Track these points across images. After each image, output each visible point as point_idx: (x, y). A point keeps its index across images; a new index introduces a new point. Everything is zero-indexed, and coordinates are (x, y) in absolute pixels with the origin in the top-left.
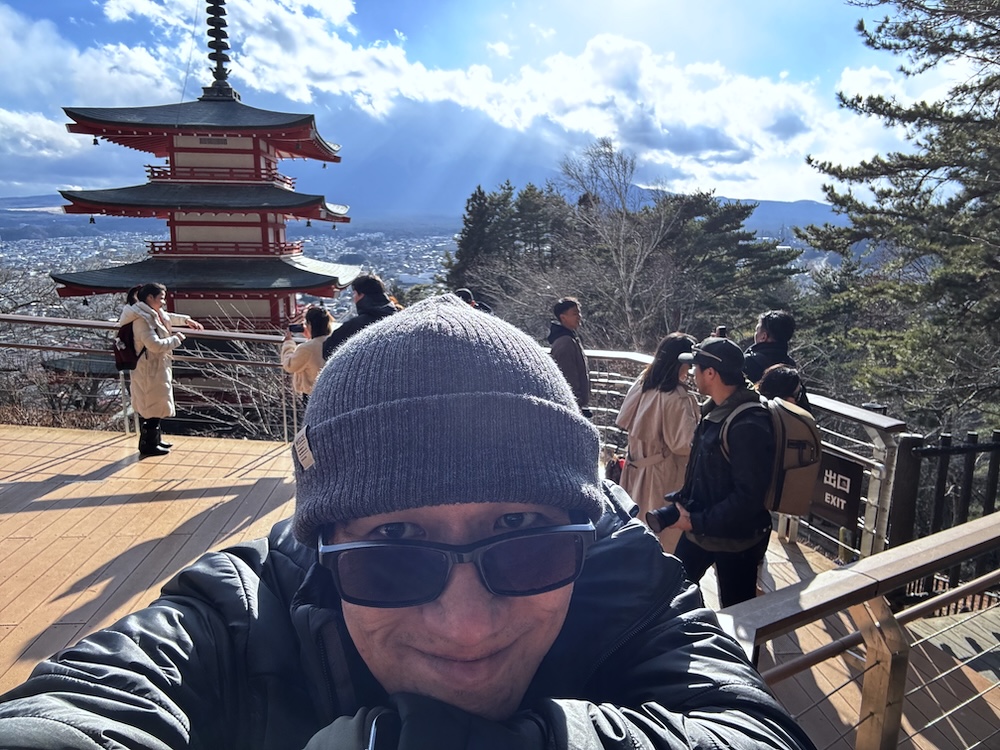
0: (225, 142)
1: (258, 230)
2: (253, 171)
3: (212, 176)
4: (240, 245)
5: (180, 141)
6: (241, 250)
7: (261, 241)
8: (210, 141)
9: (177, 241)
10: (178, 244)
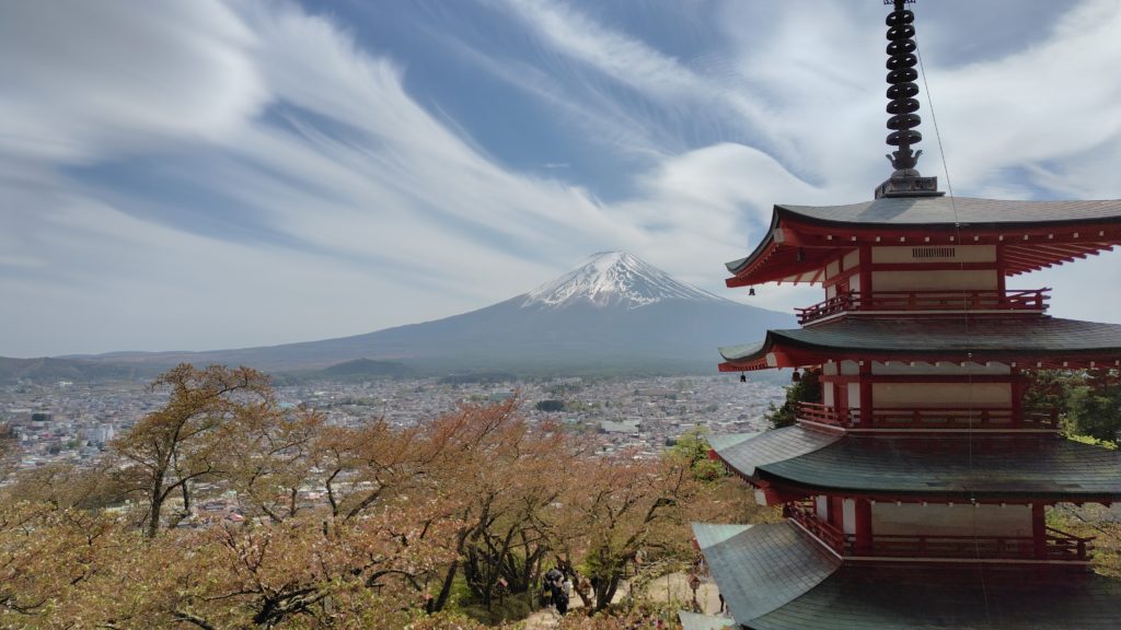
0: (953, 253)
1: (1008, 385)
2: (995, 295)
3: (943, 304)
4: (991, 413)
6: (991, 421)
7: (1010, 405)
8: (929, 254)
9: (875, 406)
10: (876, 413)
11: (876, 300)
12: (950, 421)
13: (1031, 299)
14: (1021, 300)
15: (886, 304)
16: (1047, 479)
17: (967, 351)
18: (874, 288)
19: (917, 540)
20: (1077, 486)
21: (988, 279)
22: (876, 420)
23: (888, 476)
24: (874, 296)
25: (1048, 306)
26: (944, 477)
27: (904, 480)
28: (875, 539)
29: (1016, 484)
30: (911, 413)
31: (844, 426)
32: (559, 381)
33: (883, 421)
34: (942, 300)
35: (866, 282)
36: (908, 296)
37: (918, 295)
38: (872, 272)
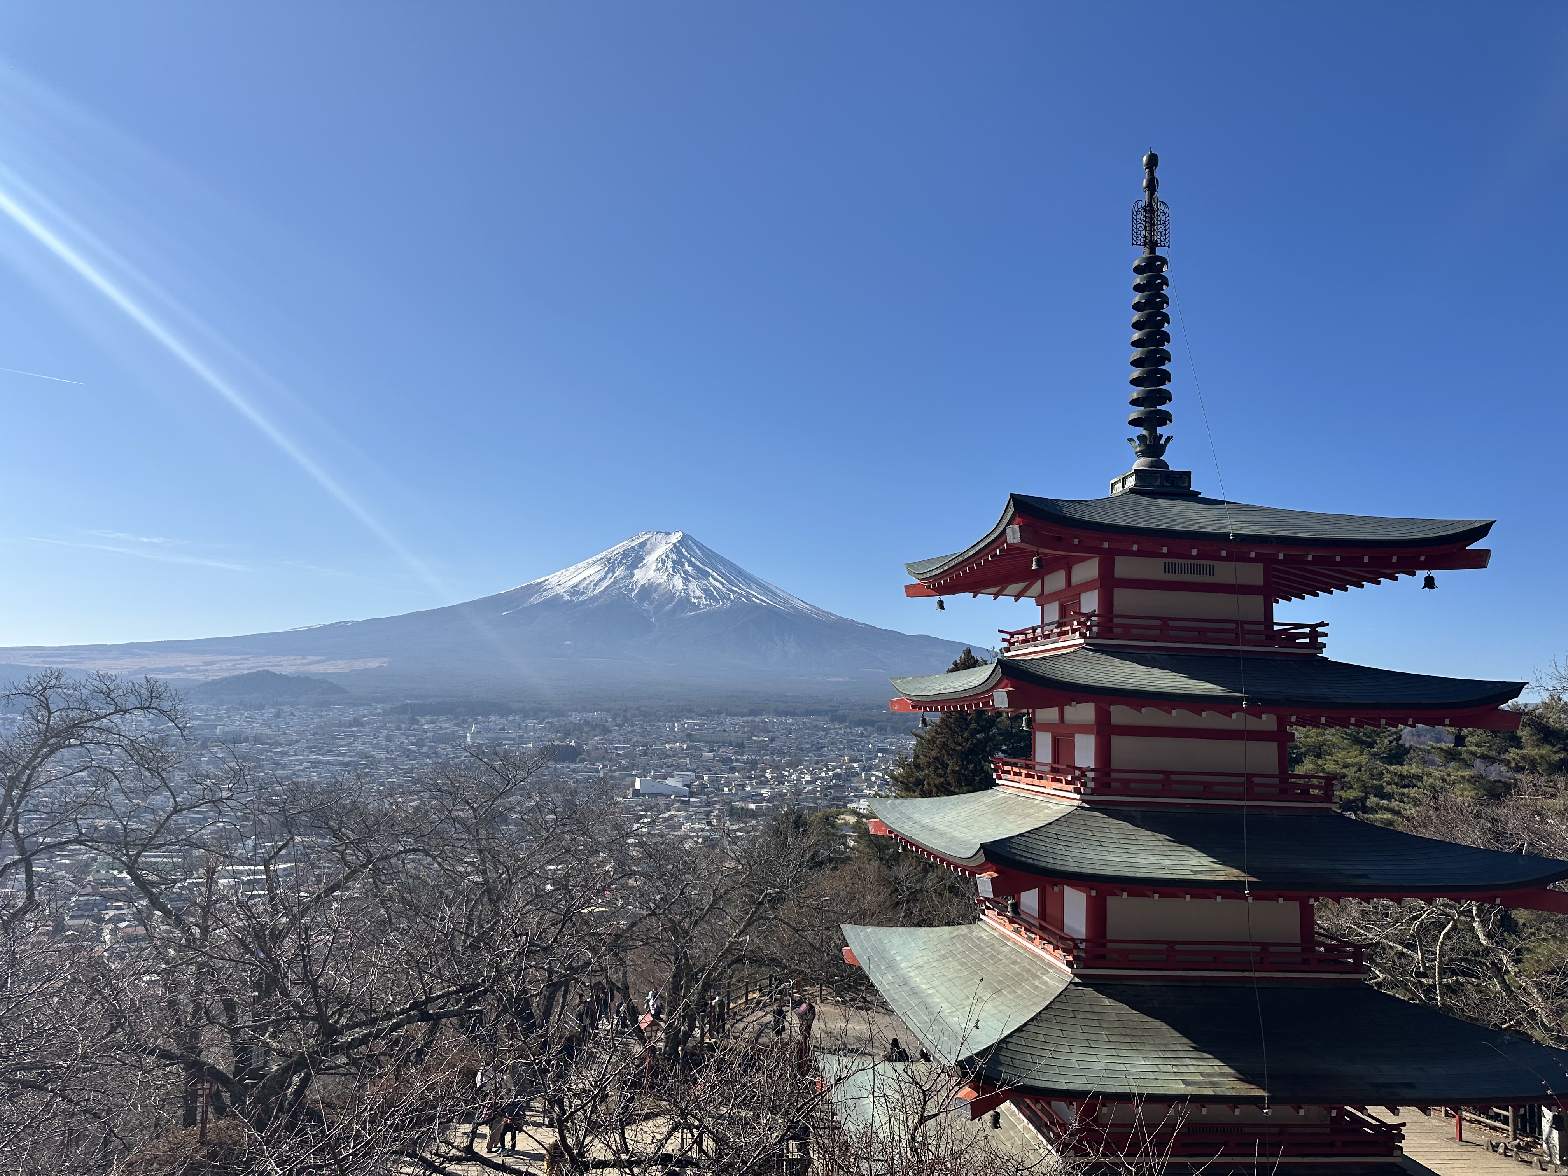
0: (1212, 571)
1: (1274, 746)
2: (1262, 628)
3: (1202, 635)
4: (1256, 780)
5: (1124, 567)
6: (1257, 790)
7: (1276, 771)
8: (1182, 570)
9: (1112, 767)
10: (1114, 775)
11: (1120, 626)
12: (1207, 790)
13: (1303, 636)
14: (1289, 635)
15: (1133, 631)
16: (1333, 868)
17: (1241, 699)
18: (1117, 610)
19: (1164, 947)
21: (1252, 605)
22: (1114, 785)
23: (1142, 859)
24: (1116, 620)
25: (1324, 645)
27: (1161, 866)
28: (1110, 946)
29: (1297, 873)
30: (1161, 777)
31: (1077, 791)
32: (575, 717)
33: (1126, 788)
34: (1200, 631)
35: (1107, 602)
36: (1158, 623)
37: (1171, 623)
38: (1115, 589)
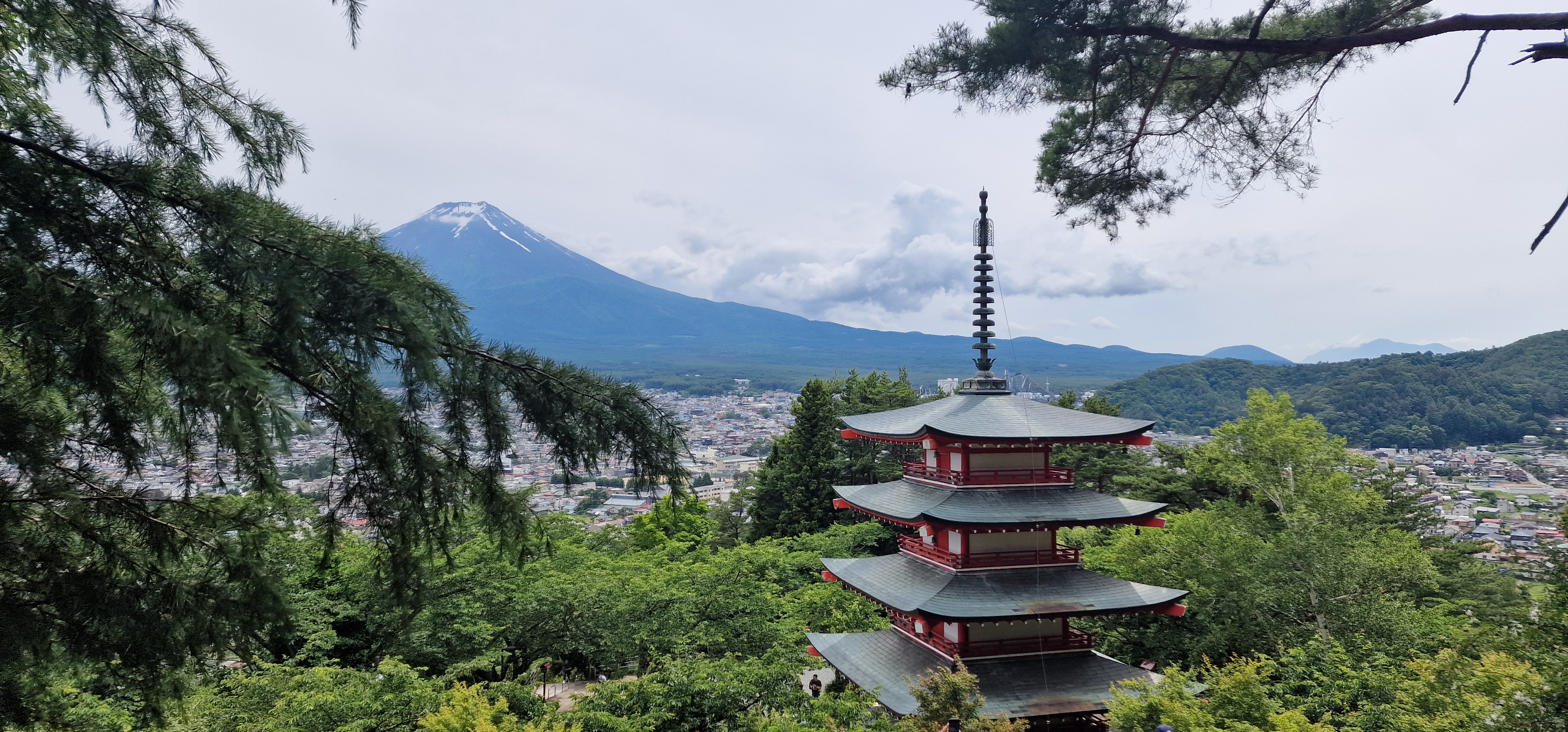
2: (1043, 472)
3: (1014, 478)
4: (1040, 553)
7: (1051, 547)
9: (972, 551)
10: (971, 556)
11: (973, 476)
13: (1064, 474)
15: (981, 480)
16: (1076, 601)
17: (1035, 523)
18: (972, 468)
19: (997, 643)
20: (1092, 605)
21: (1039, 460)
22: (971, 561)
23: (989, 605)
24: (971, 474)
26: (1021, 604)
27: (999, 608)
28: (970, 645)
29: (1061, 606)
30: (994, 555)
31: (954, 567)
33: (978, 563)
34: (1014, 476)
35: (966, 463)
36: (993, 473)
37: (999, 473)
38: (971, 455)
